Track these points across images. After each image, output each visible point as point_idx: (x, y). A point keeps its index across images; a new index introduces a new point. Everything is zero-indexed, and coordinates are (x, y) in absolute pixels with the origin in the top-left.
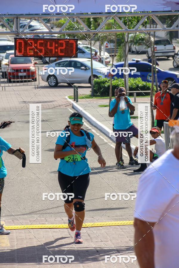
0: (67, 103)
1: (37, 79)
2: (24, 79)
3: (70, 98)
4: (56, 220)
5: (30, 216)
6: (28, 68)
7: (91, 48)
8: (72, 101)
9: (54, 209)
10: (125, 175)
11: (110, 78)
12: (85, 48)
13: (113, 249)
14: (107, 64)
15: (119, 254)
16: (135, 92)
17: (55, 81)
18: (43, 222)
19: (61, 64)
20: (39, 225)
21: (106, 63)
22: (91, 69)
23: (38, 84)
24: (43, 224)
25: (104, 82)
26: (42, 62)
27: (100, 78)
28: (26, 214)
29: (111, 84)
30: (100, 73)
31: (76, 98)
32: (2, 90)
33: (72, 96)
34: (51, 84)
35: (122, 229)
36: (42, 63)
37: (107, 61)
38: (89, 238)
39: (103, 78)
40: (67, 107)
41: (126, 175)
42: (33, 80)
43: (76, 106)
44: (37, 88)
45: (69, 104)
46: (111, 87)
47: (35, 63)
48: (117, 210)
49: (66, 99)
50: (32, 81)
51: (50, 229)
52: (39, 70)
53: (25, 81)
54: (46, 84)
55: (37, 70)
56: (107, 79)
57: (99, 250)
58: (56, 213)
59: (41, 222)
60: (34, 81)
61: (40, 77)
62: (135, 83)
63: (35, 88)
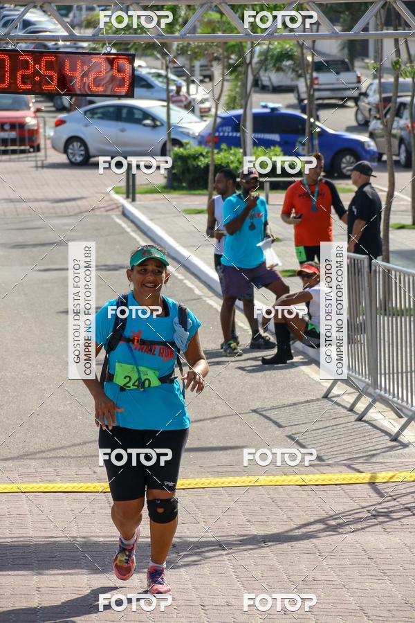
0: (111, 202)
1: (42, 146)
2: (12, 145)
3: (117, 193)
4: (80, 473)
5: (21, 463)
6: (20, 120)
7: (166, 77)
8: (121, 199)
9: (77, 448)
10: (240, 372)
11: (210, 147)
12: (153, 76)
13: (211, 541)
14: (204, 114)
15: (224, 552)
16: (266, 181)
17: (83, 153)
18: (49, 479)
19: (96, 113)
20: (41, 485)
21: (201, 112)
22: (166, 125)
23: (43, 158)
24: (50, 481)
25: (195, 157)
26: (54, 106)
27: (188, 146)
28: (12, 459)
29: (213, 160)
30: (188, 135)
31: (131, 191)
33: (121, 187)
34: (73, 160)
35: (230, 495)
36: (53, 109)
37: (205, 108)
39: (193, 148)
40: (110, 213)
41: (244, 372)
42: (32, 150)
43: (130, 212)
44: (40, 167)
45: (114, 206)
46: (211, 169)
47: (38, 110)
48: (221, 452)
49: (108, 193)
50: (30, 152)
51: (66, 494)
52: (45, 124)
53: (14, 152)
54: (63, 158)
55: (41, 125)
56: (204, 150)
57: (178, 542)
58: (80, 457)
59: (45, 478)
60: (34, 152)
61: (49, 142)
63: (37, 167)
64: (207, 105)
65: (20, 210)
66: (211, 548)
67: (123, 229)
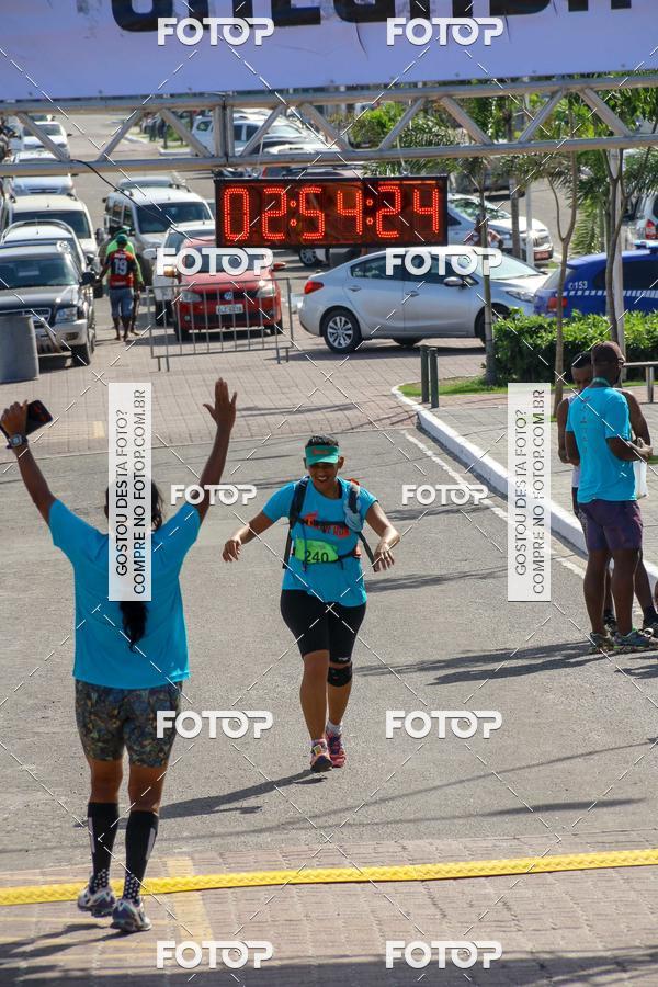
0: (400, 410)
1: (286, 324)
2: (237, 326)
3: (407, 394)
4: (380, 850)
5: (283, 836)
6: (249, 285)
8: (414, 404)
9: (371, 809)
10: (625, 677)
11: (556, 314)
12: (457, 206)
13: (600, 958)
14: (541, 262)
15: (625, 975)
16: (650, 366)
17: (350, 332)
18: (331, 860)
19: (370, 269)
20: (320, 870)
21: (536, 260)
22: (482, 282)
23: (289, 345)
24: (333, 865)
25: (534, 331)
26: (302, 262)
27: (517, 317)
28: (269, 829)
29: (561, 336)
30: (518, 297)
31: (430, 391)
32: (157, 369)
34: (336, 344)
35: (628, 881)
36: (301, 265)
37: (541, 253)
38: (507, 915)
39: (527, 316)
40: (399, 426)
41: (632, 678)
42: (268, 331)
43: (430, 423)
44: (283, 358)
45: (405, 416)
46: (559, 349)
47: (277, 268)
48: (605, 810)
49: (394, 395)
50: (266, 335)
51: (362, 885)
52: (289, 291)
53: (242, 335)
54: (320, 343)
55: (284, 291)
56: (544, 320)
57: (546, 960)
58: (377, 824)
59: (324, 860)
60: (273, 334)
61: (296, 317)
62: (649, 332)
63: (278, 358)
64: (545, 247)
65: (255, 429)
66: (603, 968)
67: (421, 451)
